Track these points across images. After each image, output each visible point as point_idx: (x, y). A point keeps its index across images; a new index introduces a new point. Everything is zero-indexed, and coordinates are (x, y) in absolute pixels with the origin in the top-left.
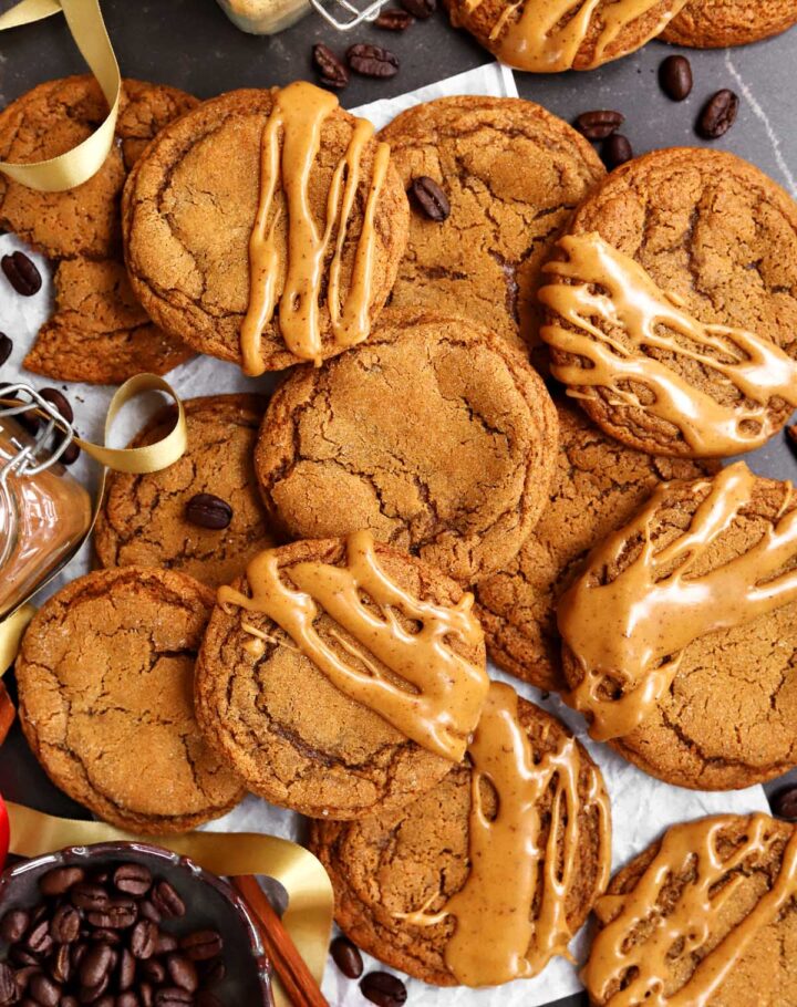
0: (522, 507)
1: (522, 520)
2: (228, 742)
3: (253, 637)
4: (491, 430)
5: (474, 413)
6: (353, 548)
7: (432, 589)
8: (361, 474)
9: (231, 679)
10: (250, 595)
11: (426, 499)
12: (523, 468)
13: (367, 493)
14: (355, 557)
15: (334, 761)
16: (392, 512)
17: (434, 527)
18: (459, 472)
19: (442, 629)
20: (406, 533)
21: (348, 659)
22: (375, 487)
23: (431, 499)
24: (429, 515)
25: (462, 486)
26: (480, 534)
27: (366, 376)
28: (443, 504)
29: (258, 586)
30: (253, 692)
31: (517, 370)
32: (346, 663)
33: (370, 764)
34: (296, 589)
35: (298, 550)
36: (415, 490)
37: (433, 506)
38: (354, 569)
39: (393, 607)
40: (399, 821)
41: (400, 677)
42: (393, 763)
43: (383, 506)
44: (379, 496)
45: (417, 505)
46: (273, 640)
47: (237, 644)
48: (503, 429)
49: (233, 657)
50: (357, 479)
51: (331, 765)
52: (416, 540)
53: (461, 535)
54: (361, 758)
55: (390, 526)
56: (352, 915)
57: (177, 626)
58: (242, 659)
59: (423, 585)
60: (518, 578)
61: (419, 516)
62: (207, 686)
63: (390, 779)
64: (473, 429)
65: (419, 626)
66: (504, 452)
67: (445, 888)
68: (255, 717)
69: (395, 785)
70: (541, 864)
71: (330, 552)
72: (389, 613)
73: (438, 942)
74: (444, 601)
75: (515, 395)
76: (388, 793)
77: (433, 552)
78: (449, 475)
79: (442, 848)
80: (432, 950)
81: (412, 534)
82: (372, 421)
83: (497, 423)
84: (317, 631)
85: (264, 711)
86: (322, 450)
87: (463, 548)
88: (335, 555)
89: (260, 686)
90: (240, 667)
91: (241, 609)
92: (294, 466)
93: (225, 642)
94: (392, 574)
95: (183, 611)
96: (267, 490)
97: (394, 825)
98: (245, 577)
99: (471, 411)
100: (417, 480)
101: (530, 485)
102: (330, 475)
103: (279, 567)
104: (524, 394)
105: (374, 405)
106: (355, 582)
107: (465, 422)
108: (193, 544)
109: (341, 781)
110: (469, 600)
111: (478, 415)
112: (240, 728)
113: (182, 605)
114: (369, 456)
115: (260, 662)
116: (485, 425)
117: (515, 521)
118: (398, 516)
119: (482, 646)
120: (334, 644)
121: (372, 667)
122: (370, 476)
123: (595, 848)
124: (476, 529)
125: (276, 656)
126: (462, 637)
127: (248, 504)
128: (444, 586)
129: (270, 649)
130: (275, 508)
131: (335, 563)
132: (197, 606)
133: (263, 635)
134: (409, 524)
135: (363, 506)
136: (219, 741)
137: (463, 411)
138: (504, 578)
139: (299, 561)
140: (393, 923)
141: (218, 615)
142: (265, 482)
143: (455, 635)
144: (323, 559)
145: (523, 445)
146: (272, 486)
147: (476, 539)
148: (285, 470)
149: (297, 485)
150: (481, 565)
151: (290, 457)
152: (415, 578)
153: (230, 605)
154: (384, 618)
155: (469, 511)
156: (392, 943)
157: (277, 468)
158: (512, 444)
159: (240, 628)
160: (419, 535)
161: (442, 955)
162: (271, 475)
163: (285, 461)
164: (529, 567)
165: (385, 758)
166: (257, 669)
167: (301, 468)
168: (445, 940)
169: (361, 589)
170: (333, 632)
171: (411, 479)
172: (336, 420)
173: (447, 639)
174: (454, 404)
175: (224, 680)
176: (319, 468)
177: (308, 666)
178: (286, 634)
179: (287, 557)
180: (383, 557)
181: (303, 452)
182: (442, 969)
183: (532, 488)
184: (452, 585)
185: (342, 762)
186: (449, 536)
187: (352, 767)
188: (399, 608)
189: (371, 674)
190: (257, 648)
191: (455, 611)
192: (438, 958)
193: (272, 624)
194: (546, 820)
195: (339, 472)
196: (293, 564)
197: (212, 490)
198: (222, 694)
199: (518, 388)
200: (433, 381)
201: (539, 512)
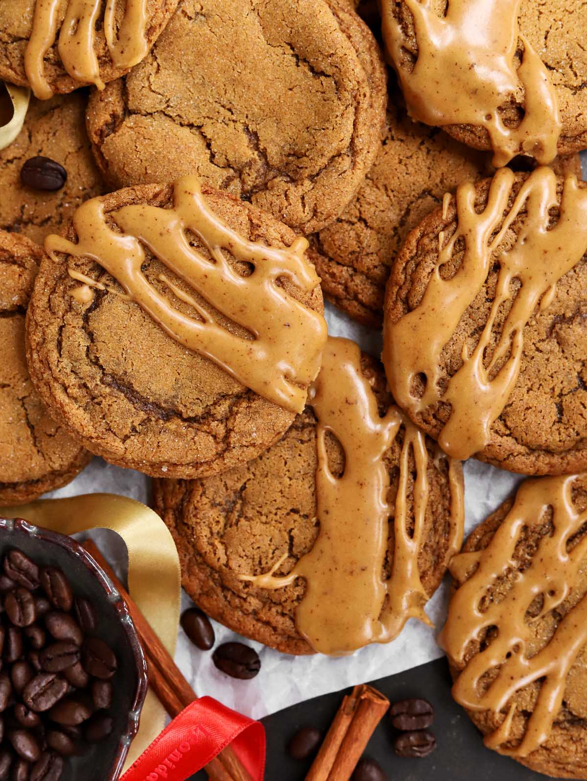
0: (352, 148)
1: (354, 163)
2: (61, 396)
3: (80, 283)
4: (318, 73)
5: (300, 58)
6: (179, 190)
7: (262, 231)
8: (191, 126)
9: (61, 328)
10: (77, 241)
11: (256, 147)
12: (351, 110)
13: (197, 143)
14: (181, 198)
15: (171, 413)
16: (222, 161)
17: (265, 175)
18: (287, 119)
19: (276, 272)
20: (237, 181)
21: (180, 304)
22: (205, 137)
23: (261, 147)
24: (260, 163)
25: (291, 132)
26: (312, 178)
27: (190, 25)
28: (273, 152)
29: (84, 232)
30: (84, 343)
31: (341, 15)
32: (179, 310)
33: (208, 415)
34: (123, 232)
35: (124, 194)
36: (245, 138)
37: (263, 154)
38: (180, 210)
39: (223, 248)
40: (244, 481)
41: (234, 324)
42: (231, 414)
43: (213, 156)
44: (209, 146)
45: (248, 153)
46: (101, 287)
47: (65, 292)
48: (329, 71)
49: (60, 305)
50: (187, 130)
51: (167, 418)
52: (248, 188)
53: (293, 181)
54: (199, 410)
55: (220, 175)
56: (200, 580)
57: (10, 283)
58: (70, 308)
59: (253, 226)
60: (359, 226)
61: (250, 164)
62: (37, 338)
63: (229, 431)
64: (300, 75)
65: (250, 268)
66: (332, 95)
67: (294, 549)
68: (86, 369)
69: (234, 438)
70: (391, 521)
71: (156, 196)
72: (218, 254)
73: (288, 606)
74: (275, 242)
75: (340, 37)
76: (228, 448)
77: (265, 198)
78: (278, 121)
79: (289, 508)
80: (283, 615)
81: (243, 182)
82: (198, 72)
83: (324, 66)
84: (147, 277)
85: (96, 363)
86: (149, 103)
87: (295, 193)
88: (161, 198)
89: (91, 335)
90: (69, 316)
91: (68, 256)
92: (123, 120)
93: (53, 291)
94: (220, 214)
95: (15, 268)
96: (98, 147)
97: (239, 485)
98: (72, 224)
99: (296, 56)
100: (247, 129)
101: (360, 127)
102: (157, 126)
103: (106, 212)
104: (349, 37)
105: (200, 55)
106: (182, 225)
107: (293, 68)
108: (30, 210)
109: (178, 435)
110: (302, 244)
111: (305, 60)
112: (72, 380)
113: (14, 263)
114: (197, 107)
115: (89, 310)
116: (312, 69)
117: (346, 163)
118: (228, 165)
119: (318, 291)
120: (164, 290)
121: (205, 313)
122: (199, 127)
123: (447, 503)
124: (307, 172)
125: (105, 303)
126: (295, 279)
127: (83, 167)
128: (274, 229)
129: (99, 296)
130: (107, 164)
131: (161, 206)
132: (30, 263)
133: (90, 281)
134: (240, 173)
135: (193, 156)
136: (52, 396)
137: (290, 57)
138: (346, 226)
139: (126, 204)
140: (241, 587)
141: (45, 264)
142: (96, 139)
143: (288, 278)
144: (149, 202)
145: (350, 85)
146: (102, 141)
147: (307, 183)
148: (115, 124)
149: (126, 138)
150: (315, 212)
151: (119, 111)
152: (244, 219)
153: (57, 253)
154: (214, 261)
155: (298, 155)
156: (241, 608)
157: (107, 124)
158: (339, 86)
159: (68, 276)
160: (250, 182)
161: (293, 620)
162: (101, 131)
163: (114, 116)
164: (369, 212)
165: (222, 409)
166: (86, 319)
167: (130, 122)
168: (296, 604)
169: (188, 231)
170: (163, 277)
171: (240, 127)
172: (162, 71)
173: (281, 281)
174: (279, 51)
175: (53, 330)
176: (148, 120)
177: (138, 313)
178: (115, 280)
179: (113, 202)
180: (210, 198)
181: (131, 106)
182: (294, 635)
183: (362, 130)
184: (284, 229)
185: (179, 415)
186: (281, 183)
187: (189, 420)
188: (228, 249)
189: (204, 321)
190: (85, 295)
191: (287, 252)
192: (289, 623)
193: (100, 270)
194: (394, 474)
195: (167, 123)
196: (119, 207)
197: (47, 153)
198: (52, 346)
199: (343, 31)
200: (258, 28)
201: (371, 156)
